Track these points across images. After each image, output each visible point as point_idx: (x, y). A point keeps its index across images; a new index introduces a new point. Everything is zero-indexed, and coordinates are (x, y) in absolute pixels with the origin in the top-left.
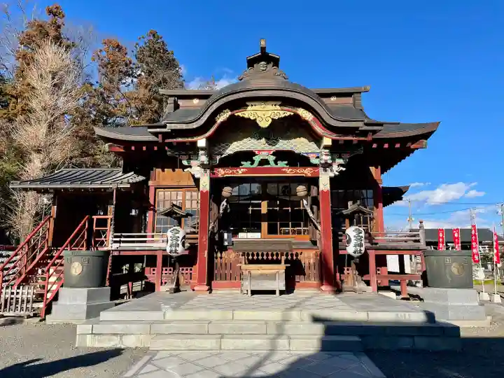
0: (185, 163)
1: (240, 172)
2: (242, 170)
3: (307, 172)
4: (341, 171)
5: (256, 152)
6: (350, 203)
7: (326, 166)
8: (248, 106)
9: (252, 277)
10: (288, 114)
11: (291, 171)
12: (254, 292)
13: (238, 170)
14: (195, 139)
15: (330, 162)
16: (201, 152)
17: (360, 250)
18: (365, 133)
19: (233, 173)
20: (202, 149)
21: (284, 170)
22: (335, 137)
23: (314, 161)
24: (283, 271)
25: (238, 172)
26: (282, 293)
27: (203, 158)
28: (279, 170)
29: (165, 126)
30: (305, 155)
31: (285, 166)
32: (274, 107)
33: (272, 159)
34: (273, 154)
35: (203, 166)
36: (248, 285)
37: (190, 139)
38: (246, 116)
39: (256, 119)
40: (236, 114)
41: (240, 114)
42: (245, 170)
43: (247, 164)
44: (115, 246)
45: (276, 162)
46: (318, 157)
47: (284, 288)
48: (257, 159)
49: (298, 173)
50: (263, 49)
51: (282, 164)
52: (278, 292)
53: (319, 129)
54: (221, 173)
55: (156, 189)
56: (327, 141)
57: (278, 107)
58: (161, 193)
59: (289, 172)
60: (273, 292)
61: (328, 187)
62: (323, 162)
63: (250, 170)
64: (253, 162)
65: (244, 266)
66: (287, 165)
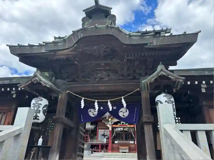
0: (106, 124)
9: (122, 149)
12: (122, 152)
20: (110, 121)
24: (128, 148)
25: (117, 126)
26: (128, 152)
27: (110, 123)
28: (126, 125)
35: (110, 125)
36: (121, 151)
43: (119, 124)
44: (91, 142)
45: (126, 124)
51: (127, 124)
54: (114, 126)
55: (98, 129)
60: (126, 152)
63: (120, 125)
64: (121, 124)
65: (120, 147)
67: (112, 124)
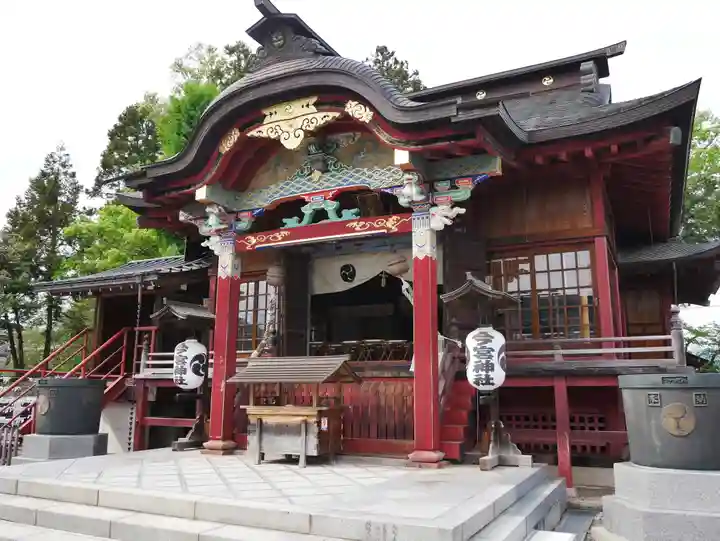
1: (279, 238)
2: (282, 233)
3: (392, 223)
4: (458, 216)
5: (306, 198)
8: (265, 116)
9: (263, 428)
10: (332, 116)
11: (364, 226)
13: (277, 234)
16: (207, 210)
19: (268, 241)
20: (207, 202)
22: (411, 145)
24: (315, 419)
25: (275, 238)
28: (342, 227)
30: (388, 191)
31: (354, 217)
32: (306, 110)
33: (331, 207)
34: (334, 198)
37: (184, 191)
38: (264, 135)
39: (279, 137)
40: (249, 135)
41: (254, 133)
42: (286, 233)
43: (291, 223)
45: (339, 212)
47: (314, 452)
48: (307, 210)
49: (375, 229)
51: (348, 214)
52: (302, 460)
53: (384, 136)
54: (251, 242)
56: (402, 157)
57: (313, 109)
59: (359, 229)
61: (425, 250)
63: (295, 233)
64: (301, 216)
66: (357, 215)
67: (244, 224)
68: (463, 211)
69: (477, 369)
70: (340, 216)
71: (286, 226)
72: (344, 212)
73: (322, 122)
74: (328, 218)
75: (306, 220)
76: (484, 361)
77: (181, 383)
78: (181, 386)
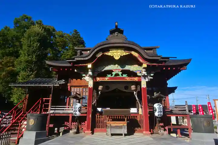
1: (106, 79)
2: (107, 78)
3: (136, 79)
4: (151, 79)
5: (114, 71)
6: (155, 93)
7: (145, 76)
8: (110, 50)
9: (111, 127)
10: (127, 53)
12: (112, 135)
13: (106, 78)
14: (87, 64)
15: (146, 74)
16: (89, 70)
17: (161, 114)
18: (161, 62)
19: (103, 79)
20: (90, 69)
21: (126, 78)
22: (148, 63)
23: (139, 74)
24: (126, 125)
27: (90, 73)
28: (123, 78)
29: (74, 59)
30: (135, 72)
32: (121, 51)
33: (120, 73)
34: (121, 71)
35: (90, 76)
36: (109, 130)
37: (85, 65)
38: (109, 55)
39: (113, 56)
41: (106, 54)
46: (140, 73)
47: (126, 133)
48: (114, 73)
49: (132, 80)
50: (116, 27)
51: (124, 76)
52: (123, 135)
53: (141, 60)
54: (98, 79)
55: (70, 87)
56: (145, 65)
57: (123, 51)
58: (73, 89)
59: (128, 79)
61: (145, 86)
62: (143, 74)
63: (111, 78)
65: (108, 122)
66: (127, 76)
67: (96, 75)
68: (152, 78)
69: (158, 112)
70: (123, 76)
71: (108, 77)
72: (124, 75)
73: (125, 55)
74: (119, 76)
75: (113, 76)
76: (160, 110)
77: (76, 115)
78: (75, 115)
